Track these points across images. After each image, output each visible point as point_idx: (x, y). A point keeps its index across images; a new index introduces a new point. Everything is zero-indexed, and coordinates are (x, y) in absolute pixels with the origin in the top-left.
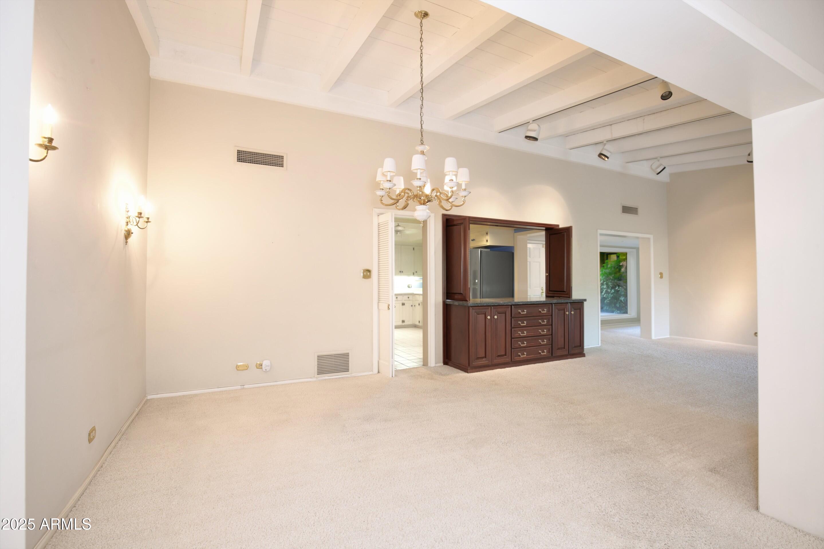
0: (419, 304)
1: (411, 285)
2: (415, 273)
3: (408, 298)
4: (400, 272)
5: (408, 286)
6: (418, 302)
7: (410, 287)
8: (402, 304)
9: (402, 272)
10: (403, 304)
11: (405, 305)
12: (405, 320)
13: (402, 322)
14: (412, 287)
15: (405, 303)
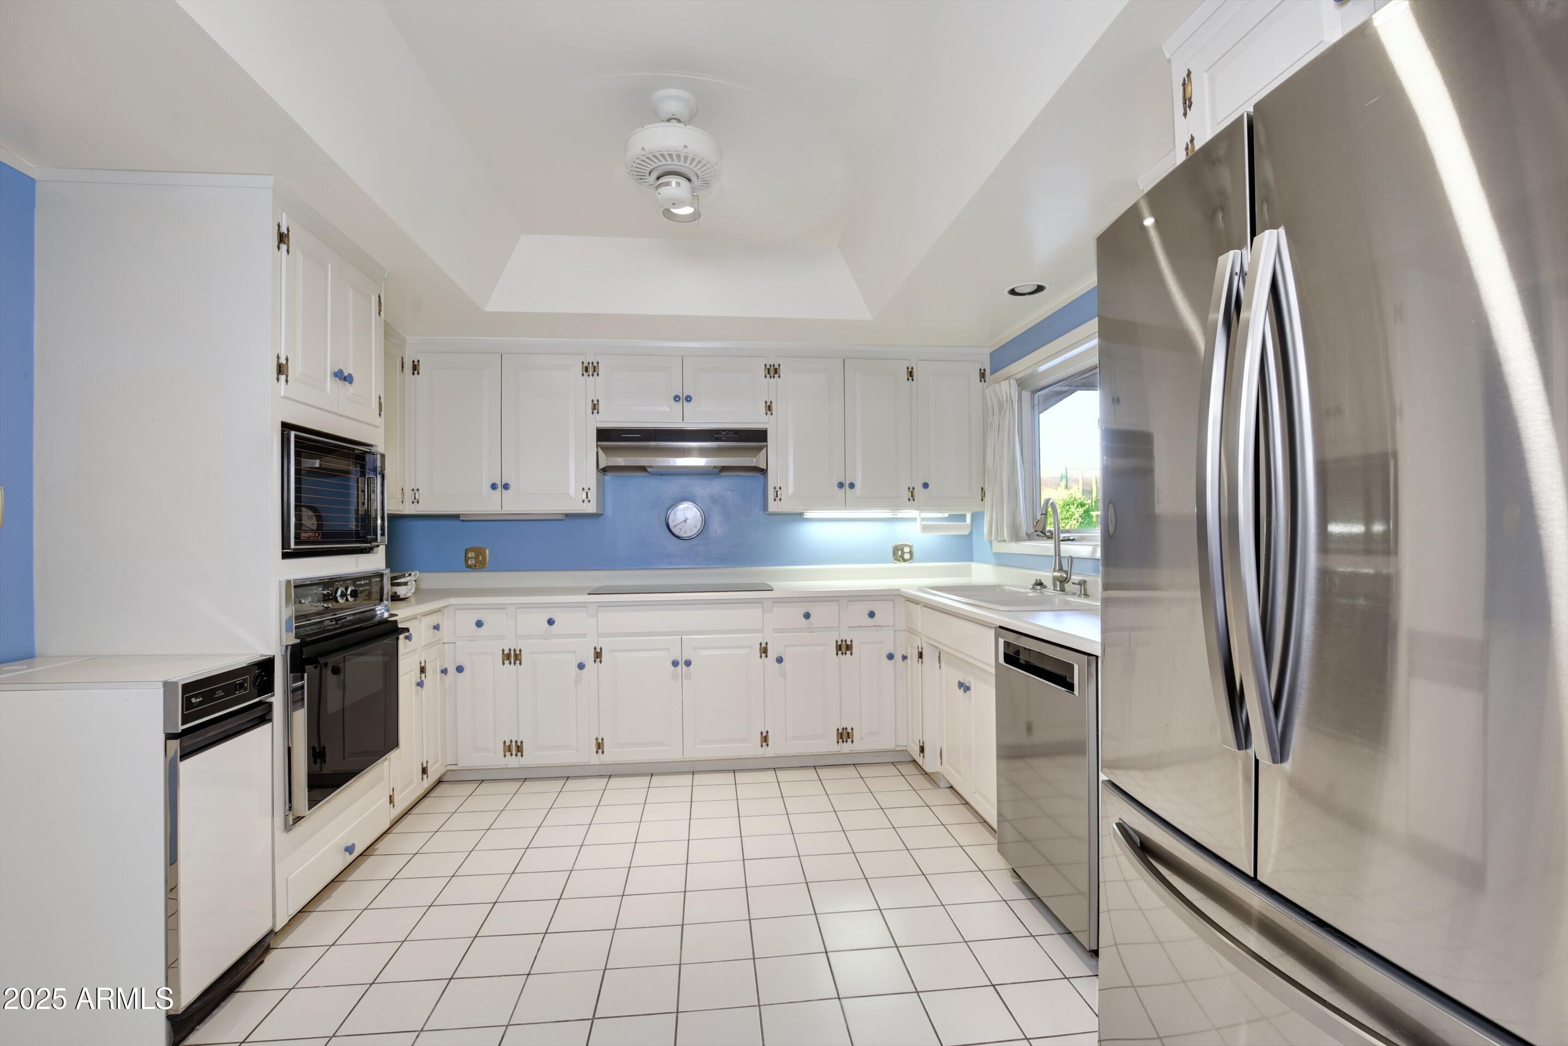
0: (921, 655)
1: (910, 547)
2: (919, 491)
3: (872, 615)
4: (841, 485)
5: (896, 552)
6: (917, 642)
7: (907, 556)
8: (839, 648)
9: (852, 486)
10: (844, 648)
11: (851, 654)
12: (852, 729)
13: (840, 741)
14: (911, 558)
15: (851, 641)
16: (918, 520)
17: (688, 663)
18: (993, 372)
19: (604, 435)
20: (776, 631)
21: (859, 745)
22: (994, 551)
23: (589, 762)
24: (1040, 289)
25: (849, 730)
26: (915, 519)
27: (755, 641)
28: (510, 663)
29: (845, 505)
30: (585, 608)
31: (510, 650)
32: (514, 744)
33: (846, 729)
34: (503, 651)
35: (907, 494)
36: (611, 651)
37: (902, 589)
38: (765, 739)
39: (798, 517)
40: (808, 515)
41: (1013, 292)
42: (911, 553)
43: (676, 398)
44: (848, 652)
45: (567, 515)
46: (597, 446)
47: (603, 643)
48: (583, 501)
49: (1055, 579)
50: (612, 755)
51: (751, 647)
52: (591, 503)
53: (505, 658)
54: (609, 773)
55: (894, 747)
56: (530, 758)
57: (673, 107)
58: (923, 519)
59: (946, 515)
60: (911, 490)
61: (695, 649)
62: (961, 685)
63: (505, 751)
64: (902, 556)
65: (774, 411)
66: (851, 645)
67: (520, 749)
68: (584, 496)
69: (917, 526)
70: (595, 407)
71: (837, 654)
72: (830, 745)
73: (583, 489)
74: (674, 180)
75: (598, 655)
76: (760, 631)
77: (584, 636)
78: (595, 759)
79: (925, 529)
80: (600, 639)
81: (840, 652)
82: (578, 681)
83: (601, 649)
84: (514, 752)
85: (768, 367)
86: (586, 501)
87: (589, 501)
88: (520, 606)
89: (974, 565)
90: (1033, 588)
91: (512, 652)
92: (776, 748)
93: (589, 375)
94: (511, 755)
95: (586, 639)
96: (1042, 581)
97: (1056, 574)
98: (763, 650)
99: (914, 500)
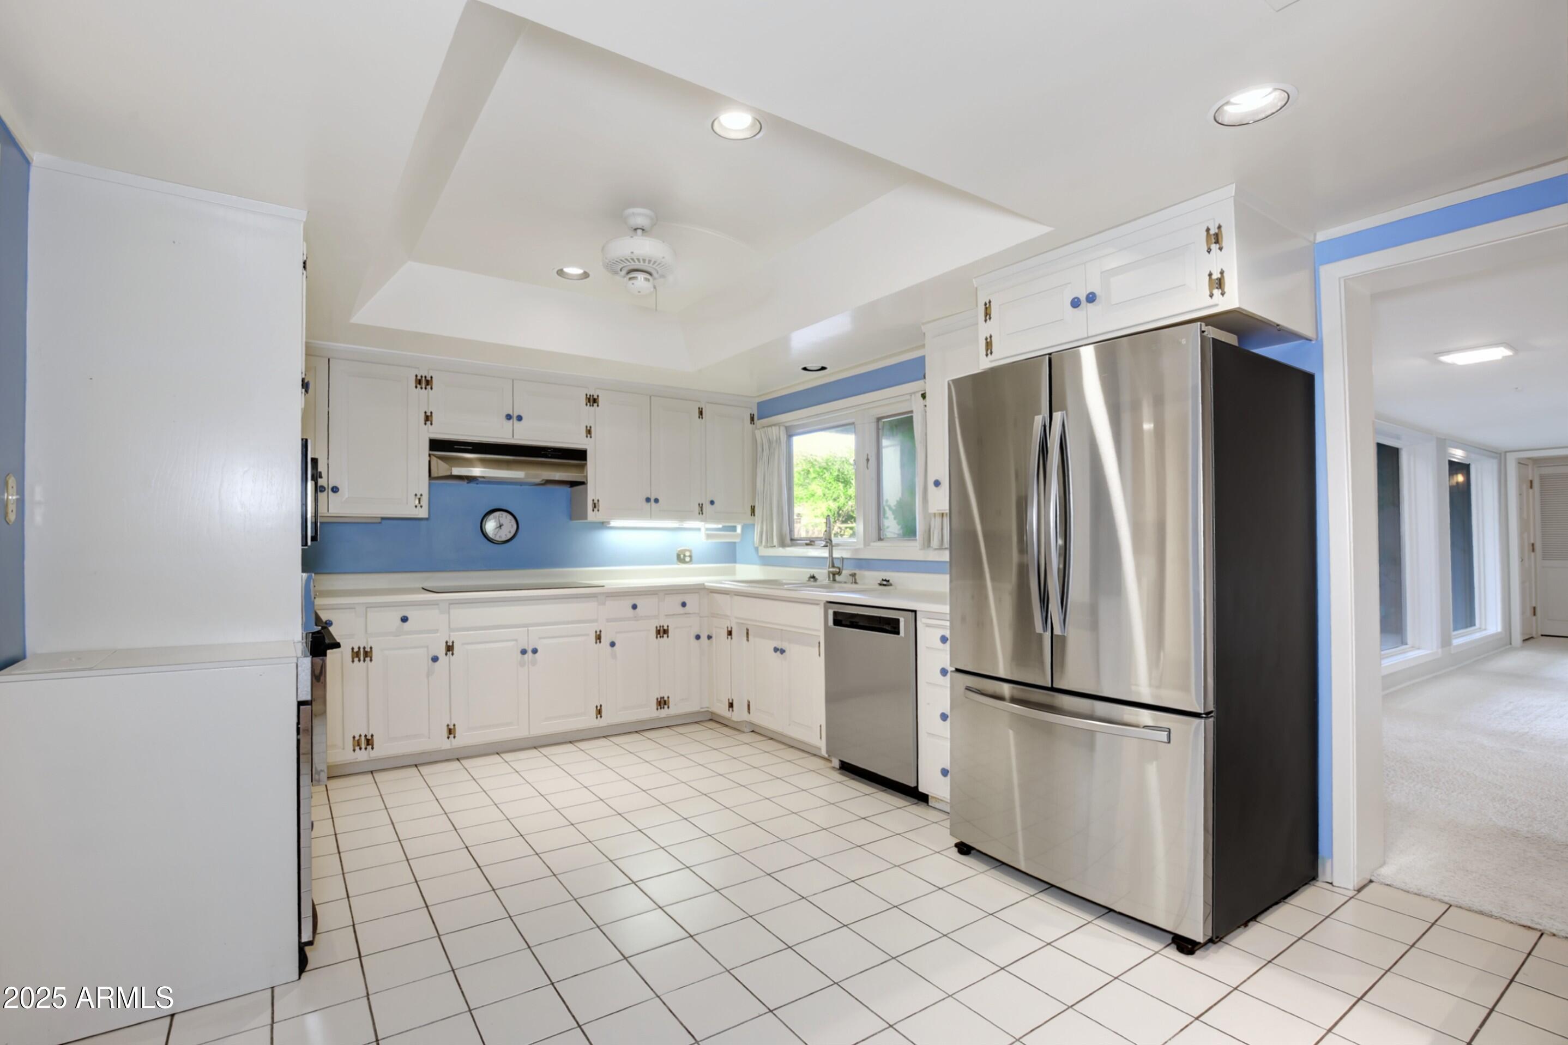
0: (730, 633)
1: (690, 551)
2: (707, 507)
3: (684, 605)
4: (648, 500)
5: (678, 556)
6: (726, 624)
7: (687, 559)
8: (658, 632)
9: (656, 501)
10: (662, 632)
11: (668, 637)
12: (668, 697)
13: (659, 707)
14: (691, 560)
15: (668, 626)
16: (703, 530)
17: (535, 651)
18: (759, 418)
19: (436, 445)
20: (608, 620)
21: (674, 709)
22: (760, 554)
23: (441, 748)
24: (823, 368)
25: (666, 699)
26: (699, 529)
27: (591, 630)
28: (359, 660)
29: (651, 516)
30: (436, 606)
31: (359, 648)
32: (363, 738)
33: (663, 698)
34: (353, 649)
35: (697, 509)
36: (463, 644)
37: (706, 584)
38: (599, 712)
39: (603, 525)
40: (613, 523)
41: (805, 369)
42: (690, 556)
43: (509, 417)
44: (665, 636)
45: (383, 519)
46: (430, 455)
47: (455, 637)
48: (416, 507)
49: (829, 572)
50: (464, 738)
51: (587, 635)
52: (423, 508)
53: (355, 655)
54: (458, 757)
55: (699, 709)
56: (382, 749)
57: (640, 221)
58: (707, 529)
59: (720, 526)
60: (701, 505)
61: (540, 638)
62: (776, 650)
63: (354, 746)
64: (684, 559)
65: (593, 435)
66: (668, 630)
67: (369, 742)
68: (417, 502)
69: (702, 534)
70: (428, 418)
71: (657, 637)
72: (652, 712)
73: (416, 495)
74: (641, 276)
75: (450, 648)
76: (596, 621)
77: (436, 631)
78: (447, 744)
79: (708, 536)
80: (452, 634)
81: (659, 636)
82: (429, 674)
83: (453, 642)
84: (363, 746)
85: (588, 396)
86: (419, 506)
87: (421, 507)
88: (369, 606)
89: (738, 566)
90: (809, 580)
91: (362, 650)
92: (609, 718)
93: (421, 388)
94: (360, 749)
95: (438, 634)
96: (815, 575)
97: (831, 570)
98: (598, 637)
99: (702, 514)
